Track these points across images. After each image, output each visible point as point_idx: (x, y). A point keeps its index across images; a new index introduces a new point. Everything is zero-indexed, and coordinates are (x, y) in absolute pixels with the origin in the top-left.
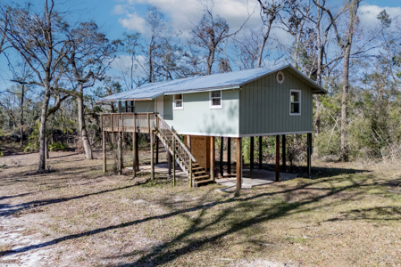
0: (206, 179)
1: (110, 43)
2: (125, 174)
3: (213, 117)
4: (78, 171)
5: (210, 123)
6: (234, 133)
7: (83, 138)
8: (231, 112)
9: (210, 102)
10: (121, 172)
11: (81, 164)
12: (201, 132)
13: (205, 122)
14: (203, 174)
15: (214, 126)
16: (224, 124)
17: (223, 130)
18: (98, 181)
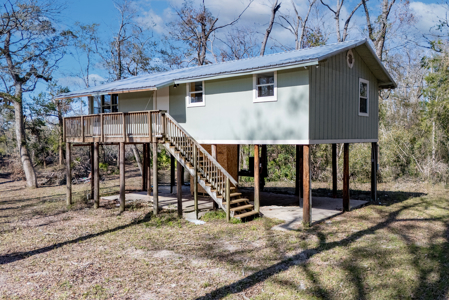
0: (248, 210)
1: (57, 34)
2: (105, 207)
3: (259, 114)
4: (20, 204)
5: (253, 123)
6: (299, 138)
7: (23, 158)
8: (294, 104)
9: (255, 92)
10: (98, 203)
11: (22, 194)
12: (237, 139)
13: (244, 123)
14: (242, 204)
15: (260, 128)
16: (278, 125)
17: (278, 132)
18: (65, 220)
